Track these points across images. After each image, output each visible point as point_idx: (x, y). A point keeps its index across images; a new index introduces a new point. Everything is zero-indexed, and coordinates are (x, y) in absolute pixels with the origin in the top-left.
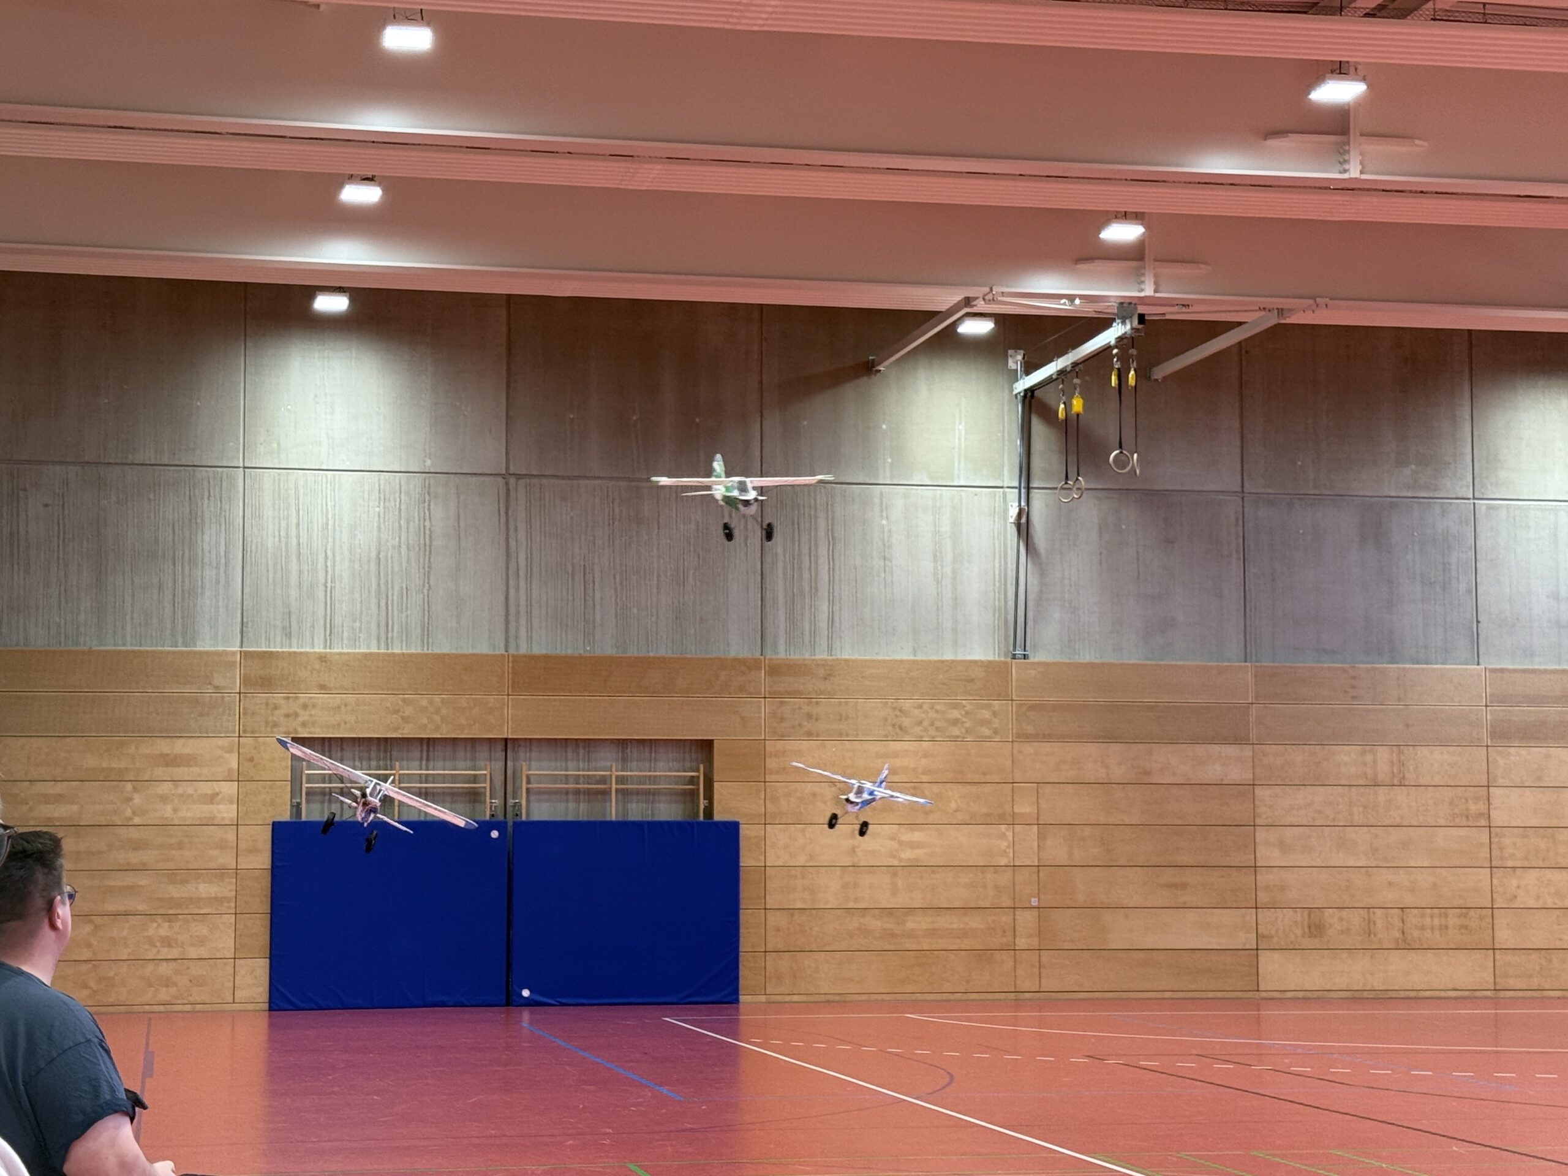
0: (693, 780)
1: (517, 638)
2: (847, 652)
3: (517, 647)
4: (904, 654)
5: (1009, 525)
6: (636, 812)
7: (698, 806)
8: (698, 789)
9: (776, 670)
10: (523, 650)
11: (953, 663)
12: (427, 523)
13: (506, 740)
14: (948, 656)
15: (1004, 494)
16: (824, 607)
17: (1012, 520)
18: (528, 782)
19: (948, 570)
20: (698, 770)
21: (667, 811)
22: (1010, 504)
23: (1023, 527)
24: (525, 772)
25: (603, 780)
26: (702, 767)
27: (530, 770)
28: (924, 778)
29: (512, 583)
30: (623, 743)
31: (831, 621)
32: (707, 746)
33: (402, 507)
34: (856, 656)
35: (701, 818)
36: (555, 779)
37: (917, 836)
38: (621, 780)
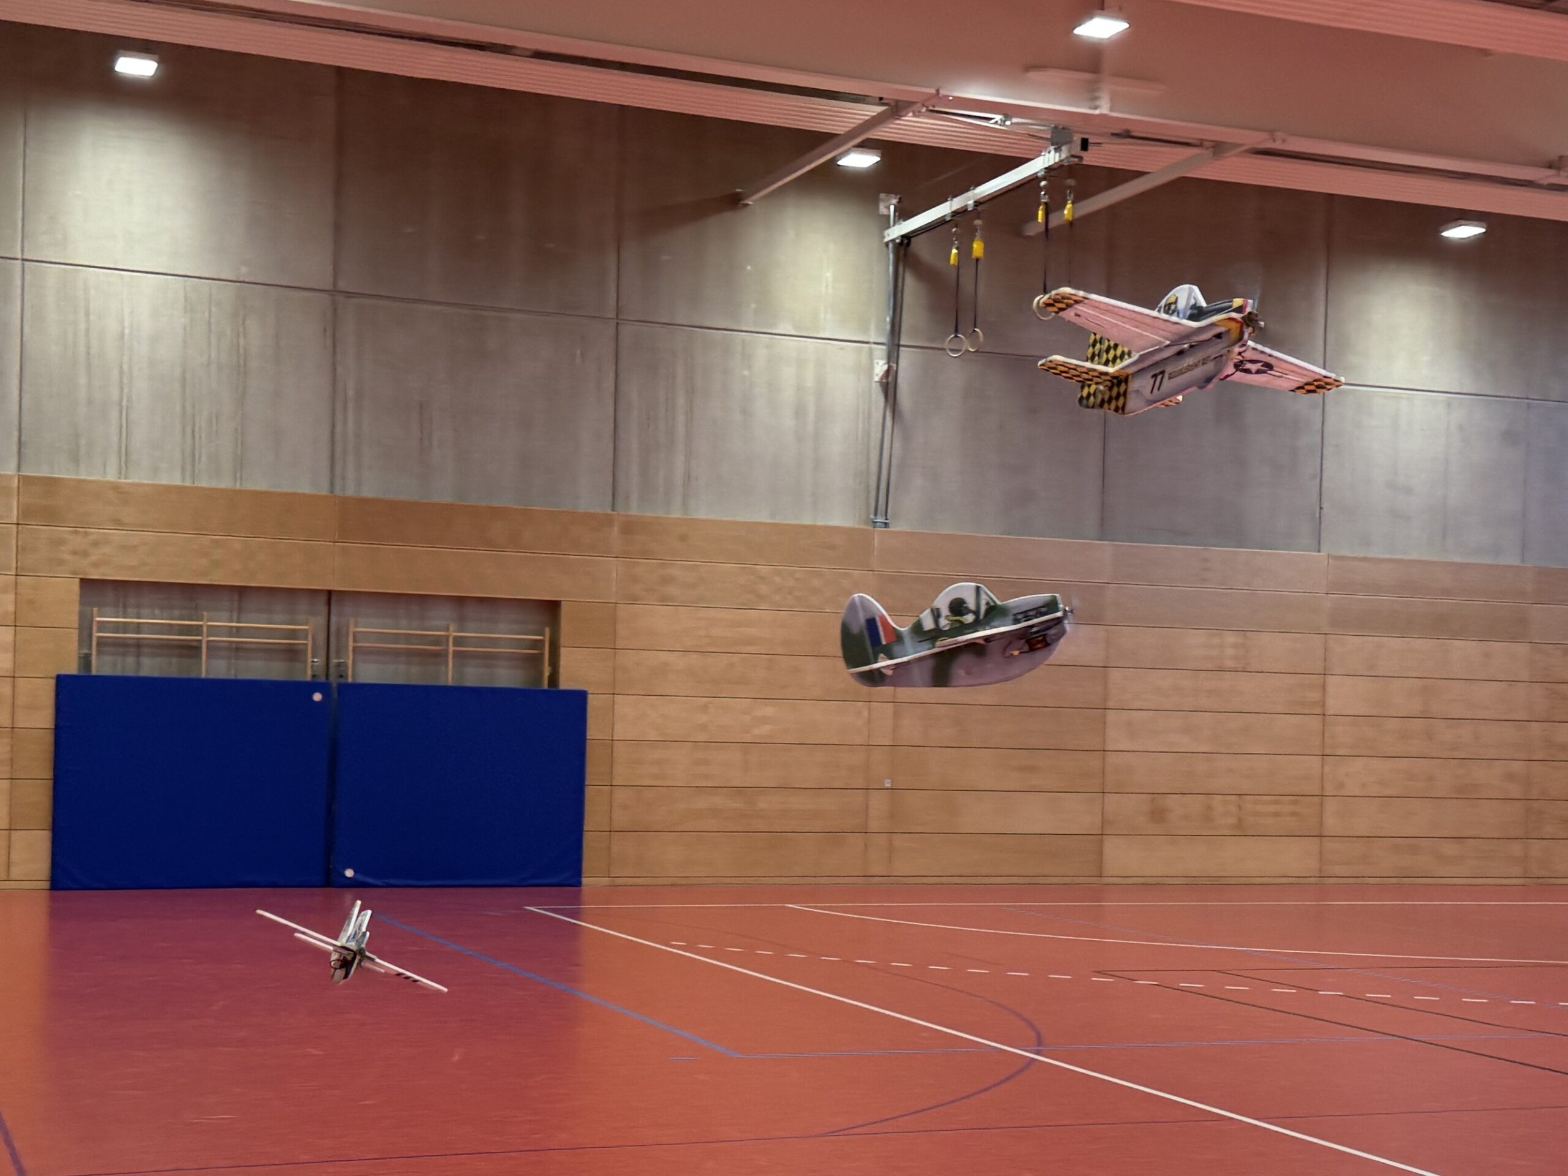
0: (537, 644)
1: (343, 478)
2: (702, 513)
3: (343, 488)
4: (763, 517)
5: (874, 385)
6: (474, 677)
7: (541, 673)
8: (542, 655)
9: (629, 527)
10: (350, 492)
11: (812, 530)
12: (242, 341)
13: (330, 592)
14: (807, 521)
15: (871, 350)
16: (679, 460)
17: (877, 379)
18: (355, 641)
19: (810, 428)
20: (542, 634)
21: (506, 677)
22: (876, 361)
23: (889, 386)
24: (352, 629)
25: (437, 641)
26: (547, 631)
27: (356, 626)
28: (780, 650)
29: (339, 416)
30: (460, 601)
31: (688, 477)
32: (552, 608)
33: (212, 320)
34: (712, 517)
35: (545, 686)
36: (382, 637)
37: (768, 711)
38: (458, 641)
